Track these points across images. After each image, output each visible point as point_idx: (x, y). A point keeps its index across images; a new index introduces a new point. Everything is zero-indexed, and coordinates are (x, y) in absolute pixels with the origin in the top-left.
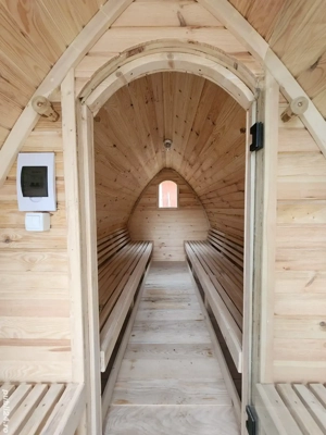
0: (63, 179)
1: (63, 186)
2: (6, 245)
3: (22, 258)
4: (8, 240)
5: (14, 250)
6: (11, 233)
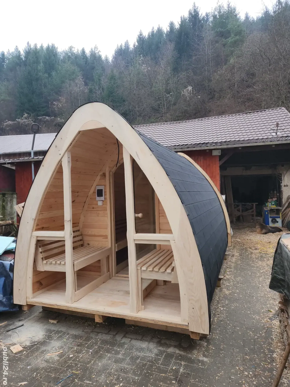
0: (106, 192)
1: (106, 194)
2: (93, 209)
3: (97, 213)
4: (93, 208)
5: (95, 211)
6: (94, 206)
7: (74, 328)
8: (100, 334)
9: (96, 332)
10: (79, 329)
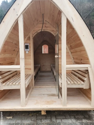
1: (30, 47)
7: (24, 119)
8: (42, 120)
9: (39, 119)
10: (28, 119)
